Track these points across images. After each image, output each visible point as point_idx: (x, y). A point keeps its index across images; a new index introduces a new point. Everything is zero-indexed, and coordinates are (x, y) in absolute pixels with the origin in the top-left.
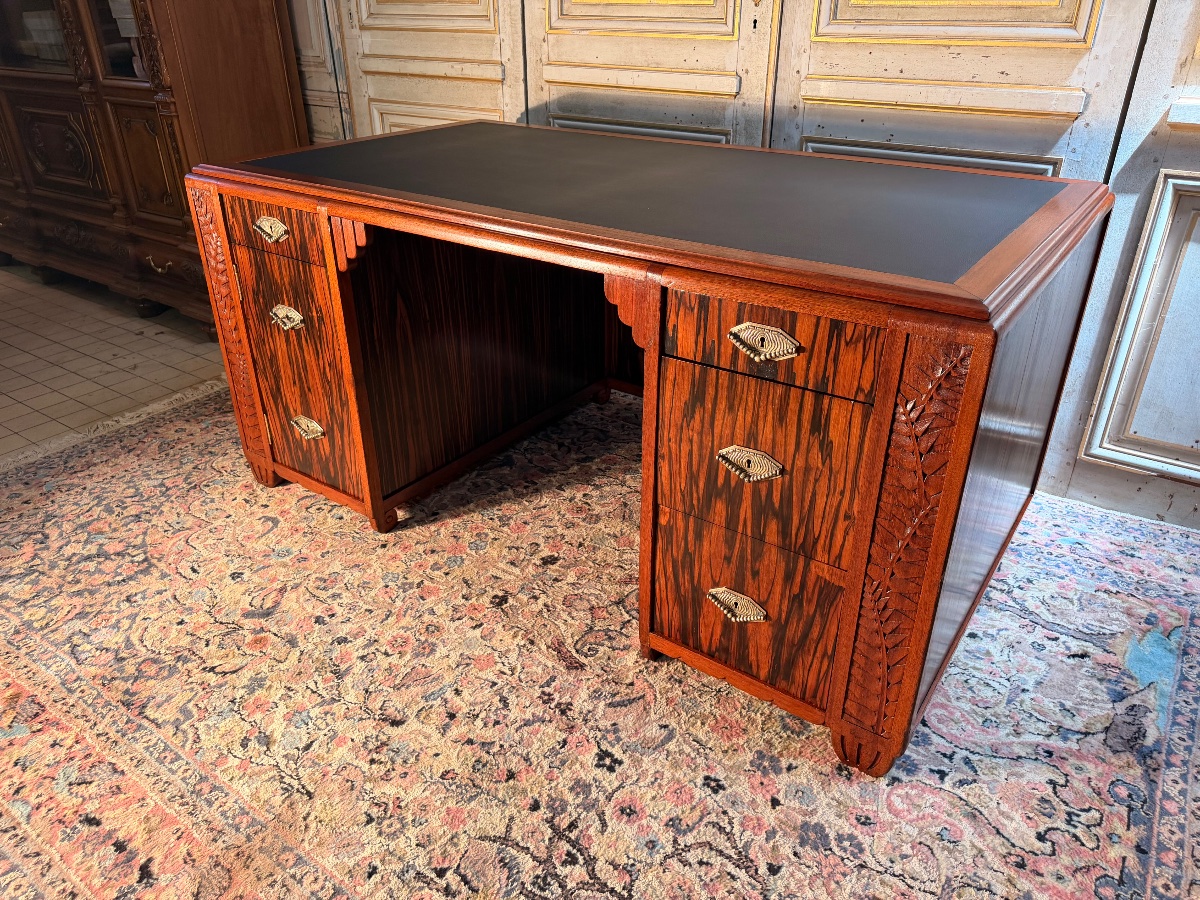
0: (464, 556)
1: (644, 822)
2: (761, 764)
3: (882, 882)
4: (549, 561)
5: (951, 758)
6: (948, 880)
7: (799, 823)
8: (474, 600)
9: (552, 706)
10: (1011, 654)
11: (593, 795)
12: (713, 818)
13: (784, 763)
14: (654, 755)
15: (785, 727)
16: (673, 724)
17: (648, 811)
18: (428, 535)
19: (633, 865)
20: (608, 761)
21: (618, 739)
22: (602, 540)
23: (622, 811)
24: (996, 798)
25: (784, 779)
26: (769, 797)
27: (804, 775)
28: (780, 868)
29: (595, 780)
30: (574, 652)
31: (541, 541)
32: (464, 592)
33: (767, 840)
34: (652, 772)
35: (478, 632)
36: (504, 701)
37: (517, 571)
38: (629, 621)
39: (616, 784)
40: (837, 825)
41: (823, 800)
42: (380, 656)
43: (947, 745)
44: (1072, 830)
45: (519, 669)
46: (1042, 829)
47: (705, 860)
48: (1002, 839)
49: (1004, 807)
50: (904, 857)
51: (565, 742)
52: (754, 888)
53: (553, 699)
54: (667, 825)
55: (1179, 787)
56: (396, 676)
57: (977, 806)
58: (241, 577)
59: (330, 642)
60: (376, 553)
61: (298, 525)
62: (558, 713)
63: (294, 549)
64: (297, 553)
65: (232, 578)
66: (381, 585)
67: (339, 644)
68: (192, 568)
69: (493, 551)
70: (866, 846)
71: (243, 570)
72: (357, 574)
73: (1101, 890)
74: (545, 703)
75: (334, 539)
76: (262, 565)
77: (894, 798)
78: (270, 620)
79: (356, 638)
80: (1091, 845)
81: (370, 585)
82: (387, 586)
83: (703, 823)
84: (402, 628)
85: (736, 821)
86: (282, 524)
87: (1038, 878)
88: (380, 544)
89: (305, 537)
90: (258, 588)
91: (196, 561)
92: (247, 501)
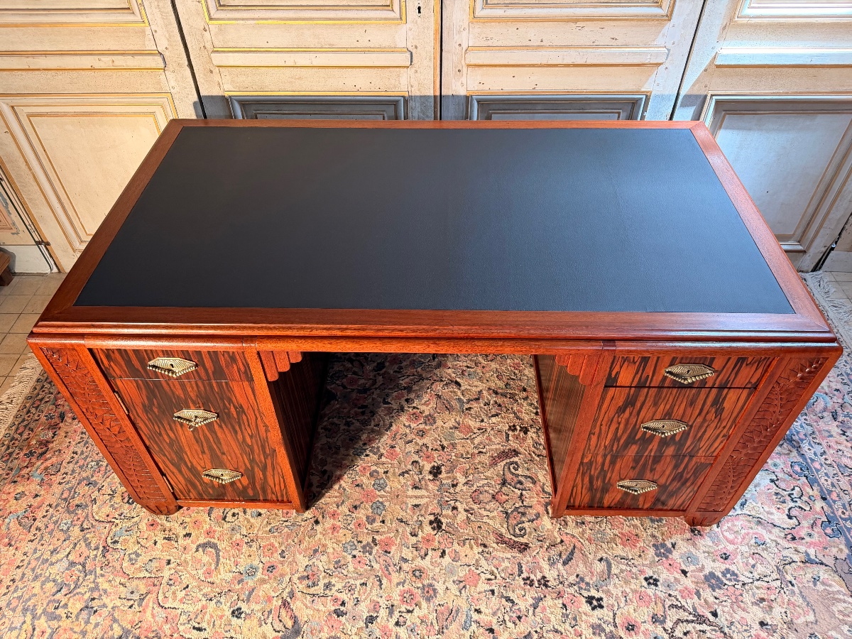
0: (381, 500)
1: (642, 628)
2: (660, 552)
3: (757, 588)
4: (436, 472)
6: (777, 567)
7: (703, 577)
8: (420, 533)
9: (537, 585)
11: (608, 630)
12: (668, 603)
13: (669, 545)
14: (612, 583)
15: (652, 521)
16: (605, 556)
17: (639, 620)
18: (337, 494)
20: (595, 603)
21: (588, 584)
22: (451, 435)
23: (628, 629)
24: (759, 505)
25: (675, 555)
26: (680, 572)
27: (683, 547)
28: (716, 611)
29: (600, 619)
30: (513, 538)
31: (416, 458)
32: (408, 530)
33: (699, 598)
34: (620, 594)
35: (447, 558)
36: (508, 599)
37: (423, 492)
38: (521, 494)
39: (611, 614)
40: (718, 567)
41: (701, 556)
42: (408, 616)
44: (797, 504)
45: (495, 571)
46: (787, 512)
47: (685, 631)
48: (778, 528)
49: (767, 509)
50: (753, 566)
51: (564, 605)
52: (715, 630)
53: (533, 580)
54: (654, 623)
55: (812, 452)
56: (432, 623)
57: (758, 516)
58: (243, 612)
59: (365, 625)
60: (318, 532)
61: (234, 539)
62: (544, 588)
63: (256, 563)
64: (261, 565)
65: (237, 617)
66: (349, 558)
67: (372, 623)
68: (194, 628)
69: (394, 484)
70: (736, 571)
71: (237, 604)
72: (324, 558)
73: (826, 531)
74: (531, 585)
75: (275, 537)
76: (247, 592)
77: (725, 533)
78: (305, 635)
79: (378, 612)
80: (808, 509)
81: (342, 563)
82: (354, 556)
83: (667, 609)
84: (398, 584)
85: (678, 597)
86: (221, 545)
87: (804, 541)
88: (313, 522)
89: (251, 546)
90: (266, 613)
91: (191, 620)
92: (169, 539)
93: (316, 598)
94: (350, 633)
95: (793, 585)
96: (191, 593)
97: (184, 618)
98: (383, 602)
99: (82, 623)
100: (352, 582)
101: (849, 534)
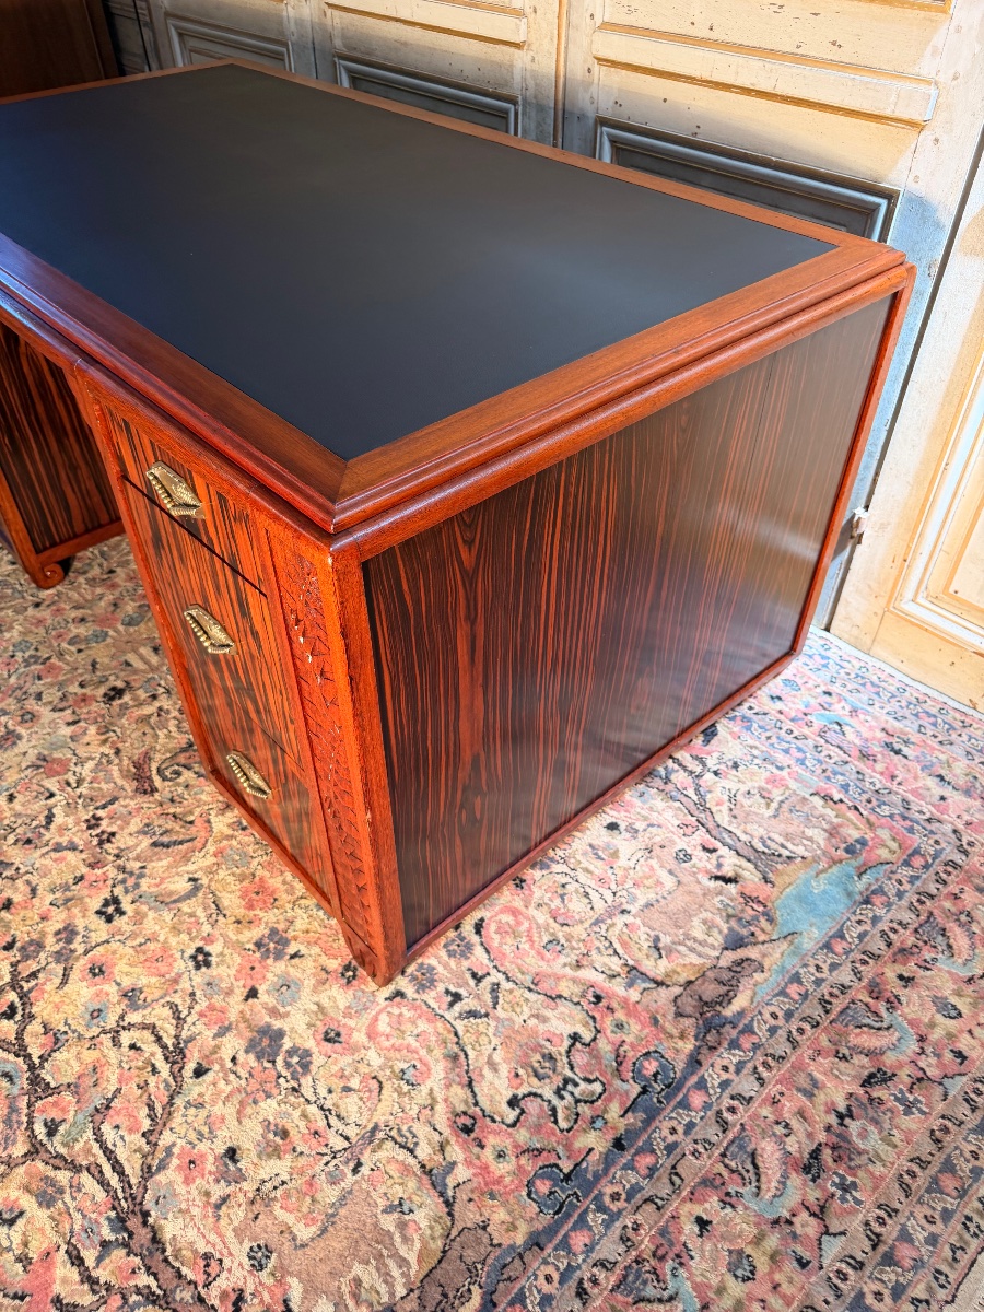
0: (110, 632)
1: (106, 987)
2: (267, 945)
5: (478, 979)
6: (376, 1128)
7: (262, 1024)
8: (90, 688)
9: (94, 833)
10: (642, 860)
11: (74, 946)
12: (176, 998)
13: (291, 950)
14: (161, 912)
15: (320, 906)
16: (204, 881)
17: (117, 976)
19: (66, 1033)
21: (137, 886)
23: (92, 969)
24: (497, 1041)
25: (279, 966)
26: (249, 987)
27: (304, 972)
28: (208, 1070)
29: (86, 928)
30: (154, 772)
32: (86, 677)
33: (217, 1036)
34: (148, 932)
35: (69, 730)
36: (50, 817)
37: (155, 659)
39: (105, 937)
40: (300, 1035)
41: (307, 1000)
43: (486, 962)
44: (556, 1101)
45: (87, 782)
46: (520, 1093)
47: (138, 1044)
48: (470, 1095)
49: (497, 1057)
50: (347, 1089)
51: (82, 878)
52: (168, 1085)
53: (98, 826)
54: (125, 995)
55: (725, 1076)
57: (469, 1049)
60: (26, 613)
62: (95, 841)
70: (313, 1068)
73: (538, 1182)
74: (89, 828)
77: (384, 1018)
80: (563, 1124)
82: (13, 656)
83: (162, 1001)
85: (197, 1008)
87: (476, 1150)
88: (36, 602)
95: (355, 1171)
101: (574, 1228)
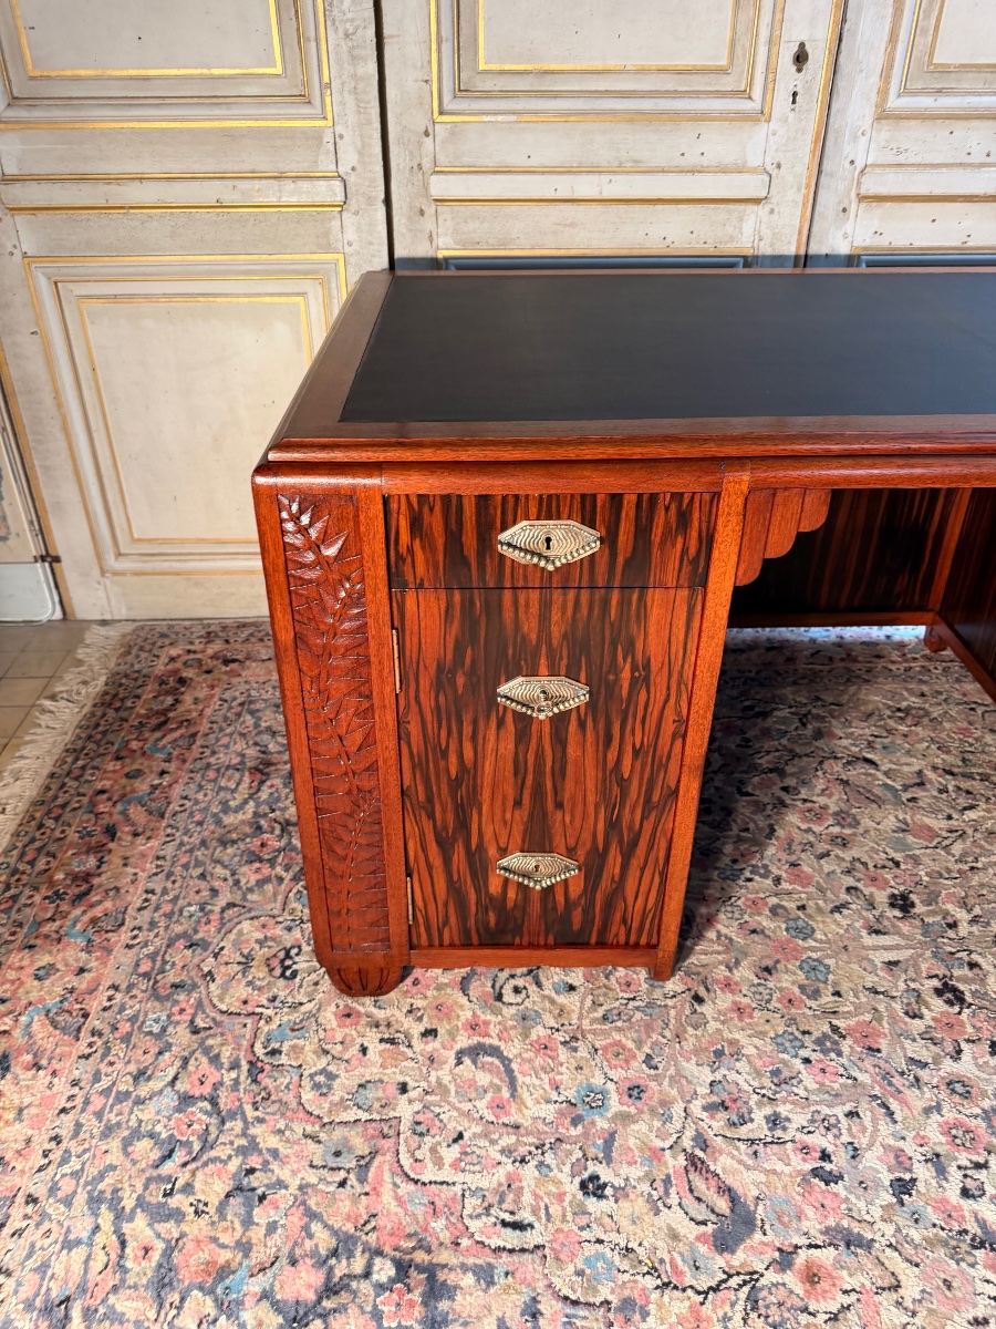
4: (902, 903)
8: (924, 1011)
22: (901, 842)
31: (850, 881)
32: (898, 1007)
37: (895, 939)
58: (605, 1185)
59: (895, 1200)
60: (709, 1017)
61: (534, 1037)
63: (598, 1080)
64: (611, 1086)
65: (595, 1195)
66: (800, 1066)
67: (910, 1195)
68: (505, 1224)
69: (829, 928)
71: (586, 1169)
72: (742, 1065)
75: (619, 1029)
76: (600, 1142)
78: (767, 1227)
79: (910, 1171)
81: (786, 1074)
82: (807, 1061)
84: (927, 1111)
86: (510, 1050)
88: (689, 999)
89: (575, 1050)
90: (658, 1184)
91: (490, 1206)
92: (392, 1041)
93: (761, 1148)
94: (867, 1218)
96: (475, 1149)
97: (472, 1203)
98: (909, 1147)
99: (237, 1225)
100: (826, 1111)
